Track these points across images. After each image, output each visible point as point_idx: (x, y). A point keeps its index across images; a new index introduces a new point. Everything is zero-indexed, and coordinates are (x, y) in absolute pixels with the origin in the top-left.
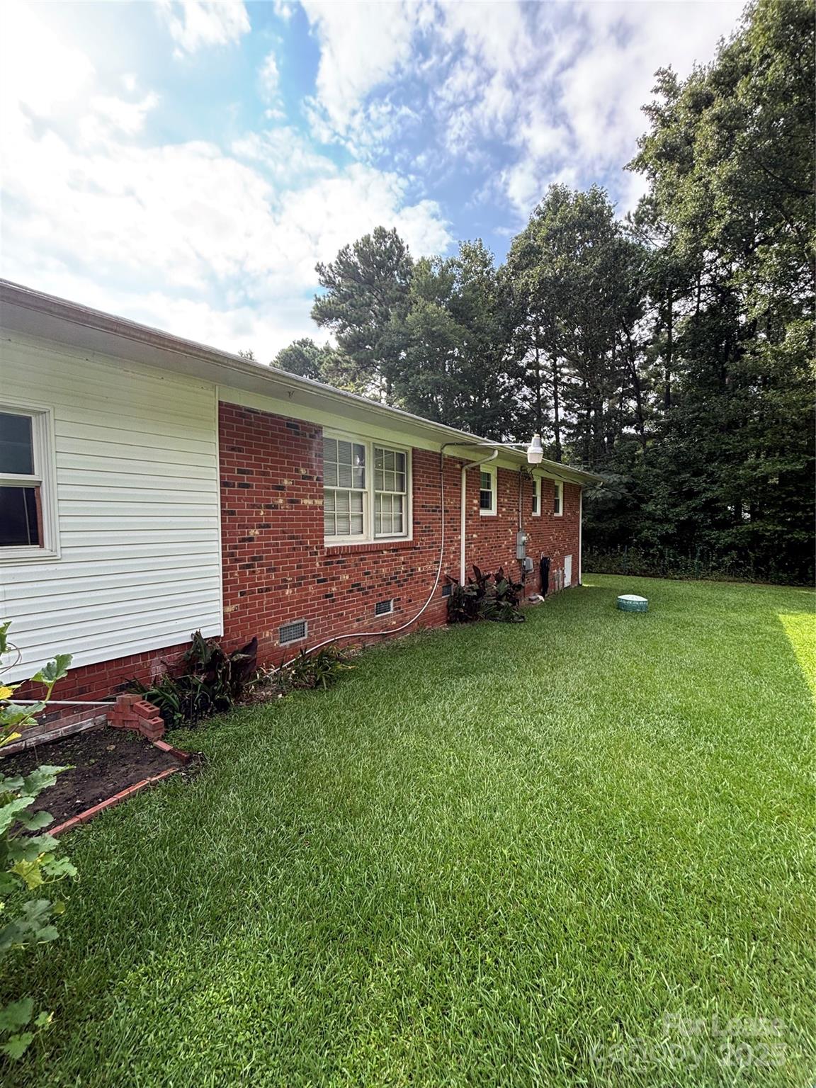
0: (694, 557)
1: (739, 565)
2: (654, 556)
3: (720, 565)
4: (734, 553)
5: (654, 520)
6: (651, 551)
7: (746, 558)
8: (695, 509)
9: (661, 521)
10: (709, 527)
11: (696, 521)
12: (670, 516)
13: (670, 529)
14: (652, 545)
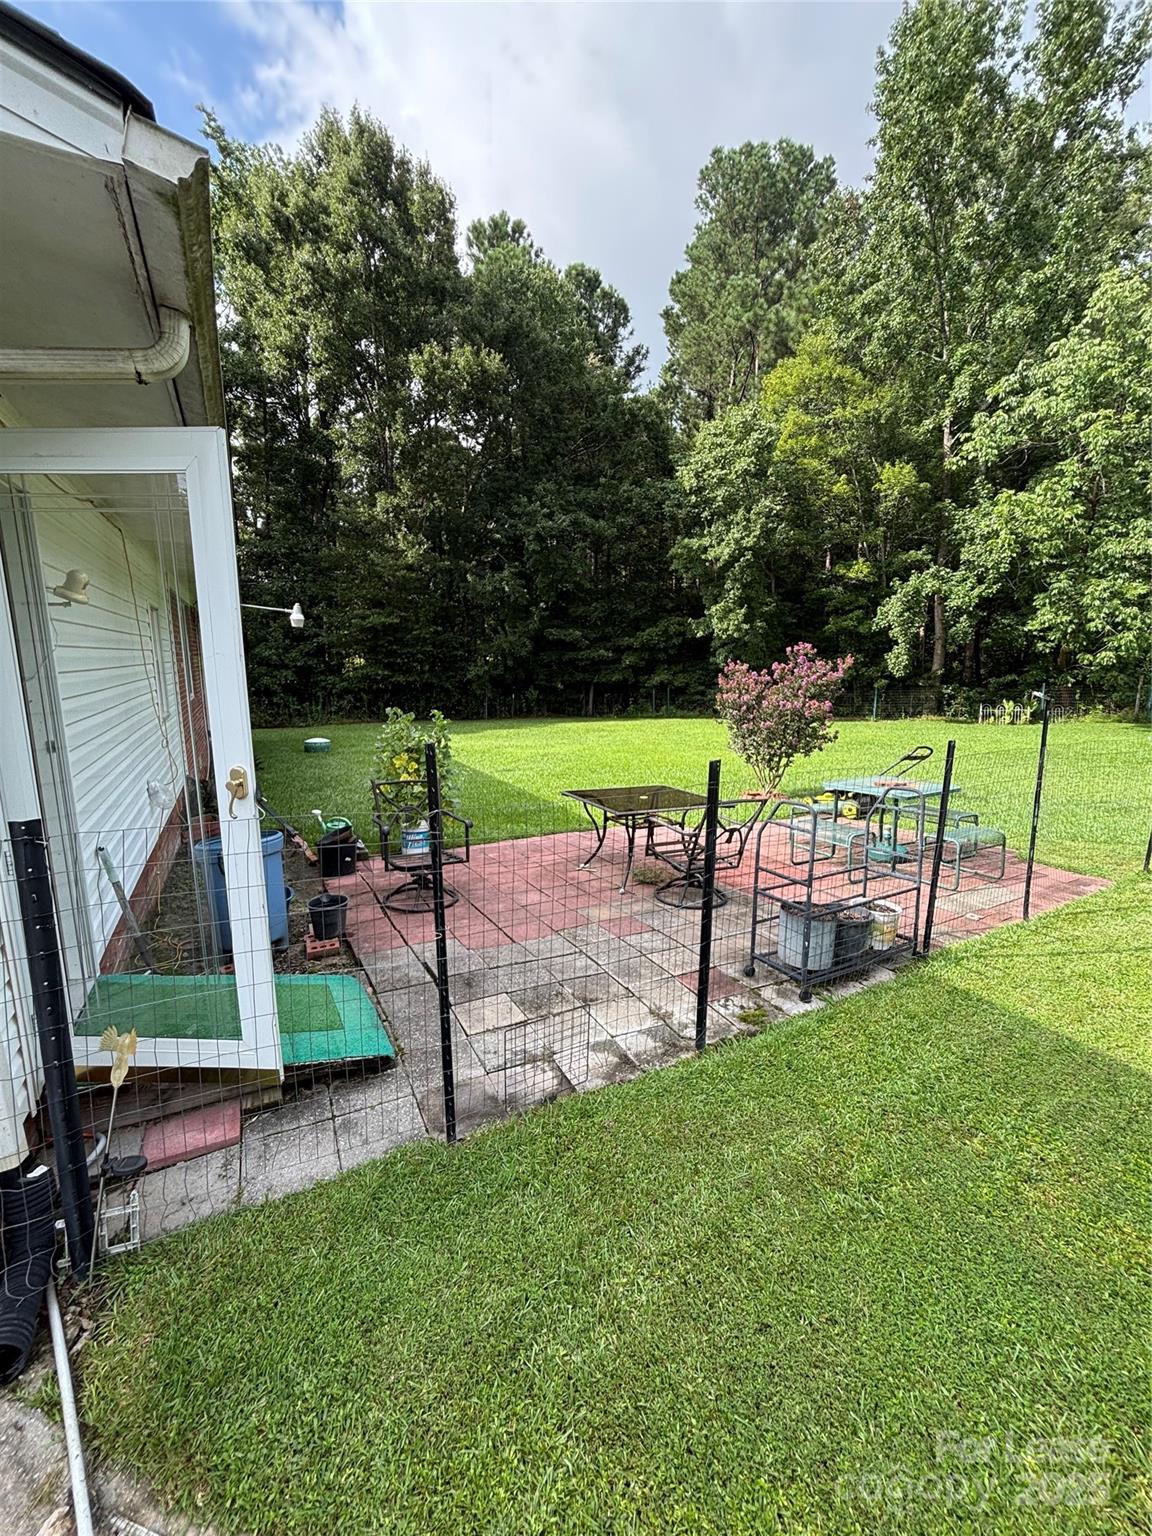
0: (317, 705)
1: (356, 708)
2: (278, 705)
3: (340, 709)
4: (350, 697)
5: (268, 665)
6: (275, 700)
7: (361, 700)
8: (307, 654)
9: (277, 667)
10: (322, 673)
11: (310, 666)
12: (287, 661)
13: (288, 675)
14: (275, 693)
